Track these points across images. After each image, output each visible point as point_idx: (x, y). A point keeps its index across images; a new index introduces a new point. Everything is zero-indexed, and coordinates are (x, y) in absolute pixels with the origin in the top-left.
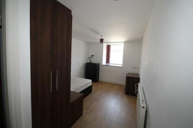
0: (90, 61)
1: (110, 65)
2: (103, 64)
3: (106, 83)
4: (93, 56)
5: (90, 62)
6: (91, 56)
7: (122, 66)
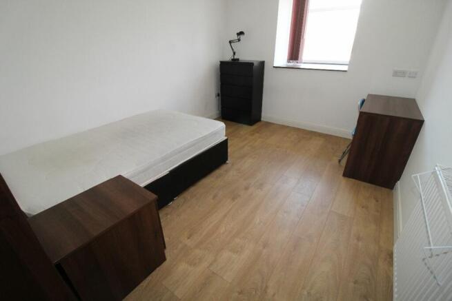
0: (234, 53)
1: (302, 66)
2: (276, 64)
3: (283, 127)
4: (241, 33)
5: (233, 60)
6: (236, 37)
7: (345, 68)
